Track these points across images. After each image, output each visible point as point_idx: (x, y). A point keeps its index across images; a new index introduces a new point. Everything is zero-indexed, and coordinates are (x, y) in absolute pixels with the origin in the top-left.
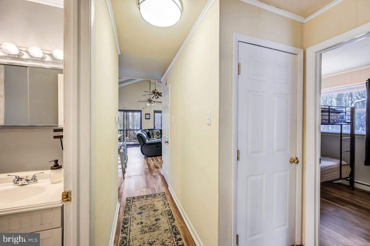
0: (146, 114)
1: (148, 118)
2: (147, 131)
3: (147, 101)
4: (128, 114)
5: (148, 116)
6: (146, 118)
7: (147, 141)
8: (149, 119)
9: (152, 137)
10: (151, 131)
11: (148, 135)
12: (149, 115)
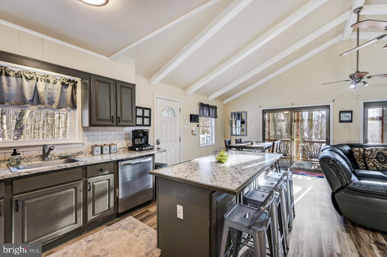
0: (340, 112)
1: (347, 119)
2: (347, 148)
3: (349, 79)
4: (302, 116)
5: (348, 117)
6: (341, 120)
7: (354, 178)
8: (351, 121)
9: (362, 164)
10: (357, 149)
11: (350, 155)
12: (350, 114)
